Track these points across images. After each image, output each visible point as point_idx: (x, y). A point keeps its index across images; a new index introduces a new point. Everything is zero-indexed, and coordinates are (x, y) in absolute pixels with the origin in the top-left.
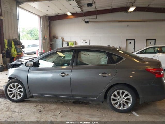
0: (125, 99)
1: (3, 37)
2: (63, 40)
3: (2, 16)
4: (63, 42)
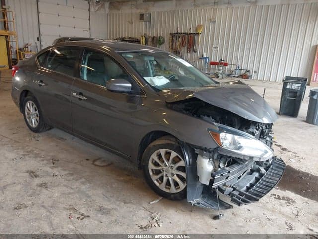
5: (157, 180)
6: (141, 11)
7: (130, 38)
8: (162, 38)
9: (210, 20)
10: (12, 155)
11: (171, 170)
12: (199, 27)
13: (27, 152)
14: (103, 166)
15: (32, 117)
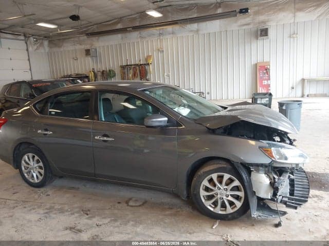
5: (210, 206)
6: (86, 47)
7: (77, 74)
8: (113, 71)
9: (159, 50)
10: (33, 216)
11: (225, 192)
12: (149, 57)
13: (47, 209)
14: (140, 206)
15: (32, 171)
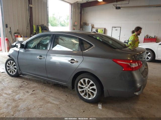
0: (90, 88)
1: (32, 23)
2: (93, 27)
3: (32, 4)
4: (93, 29)
